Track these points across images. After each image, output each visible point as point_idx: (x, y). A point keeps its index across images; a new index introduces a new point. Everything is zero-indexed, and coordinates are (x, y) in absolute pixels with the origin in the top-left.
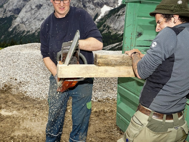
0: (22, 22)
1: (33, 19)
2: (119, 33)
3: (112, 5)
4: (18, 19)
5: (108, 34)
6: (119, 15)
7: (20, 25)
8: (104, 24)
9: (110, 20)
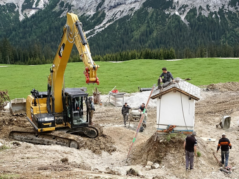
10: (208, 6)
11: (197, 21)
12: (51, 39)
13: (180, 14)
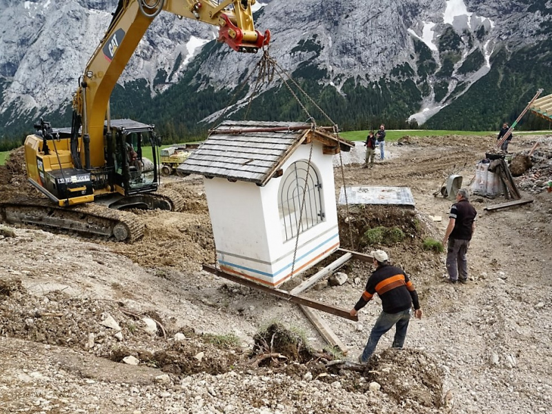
0: (25, 91)
1: (49, 81)
2: (229, 86)
3: (206, 35)
4: (16, 86)
5: (208, 91)
6: (224, 53)
7: (23, 96)
8: (197, 73)
9: (207, 65)
10: (367, 75)
11: (355, 92)
12: (187, 117)
13: (336, 85)
